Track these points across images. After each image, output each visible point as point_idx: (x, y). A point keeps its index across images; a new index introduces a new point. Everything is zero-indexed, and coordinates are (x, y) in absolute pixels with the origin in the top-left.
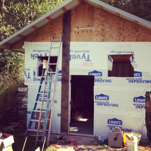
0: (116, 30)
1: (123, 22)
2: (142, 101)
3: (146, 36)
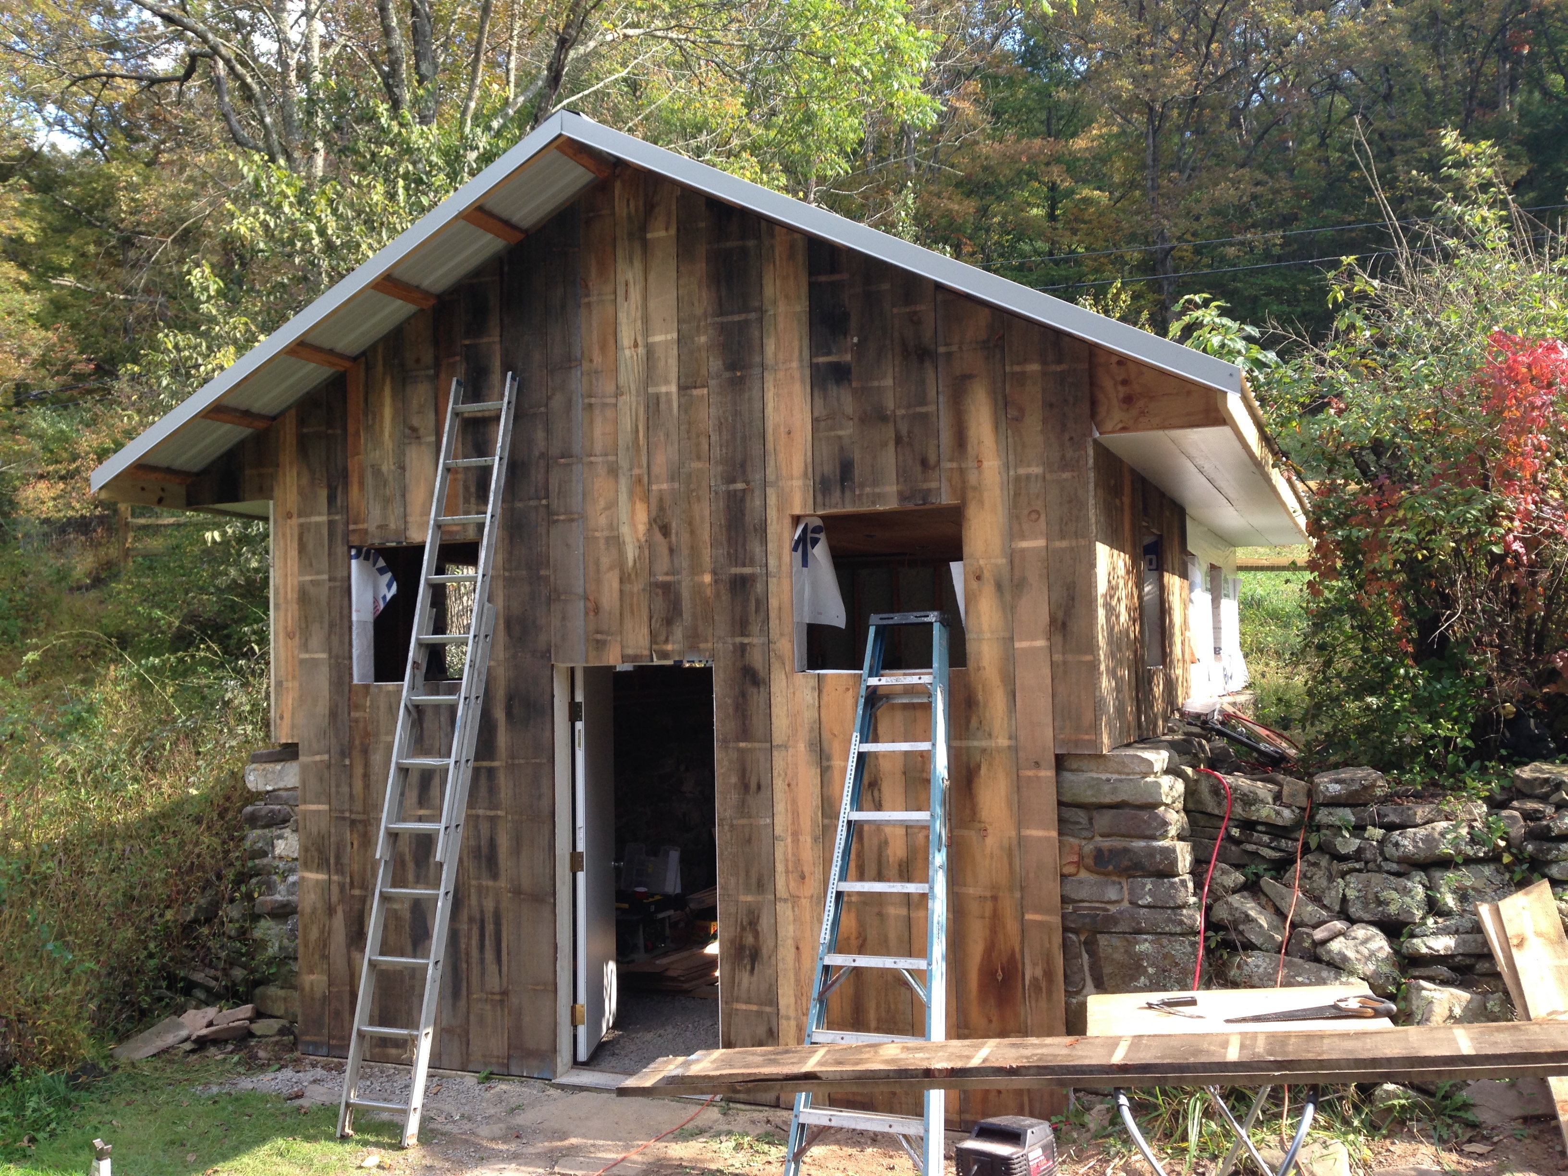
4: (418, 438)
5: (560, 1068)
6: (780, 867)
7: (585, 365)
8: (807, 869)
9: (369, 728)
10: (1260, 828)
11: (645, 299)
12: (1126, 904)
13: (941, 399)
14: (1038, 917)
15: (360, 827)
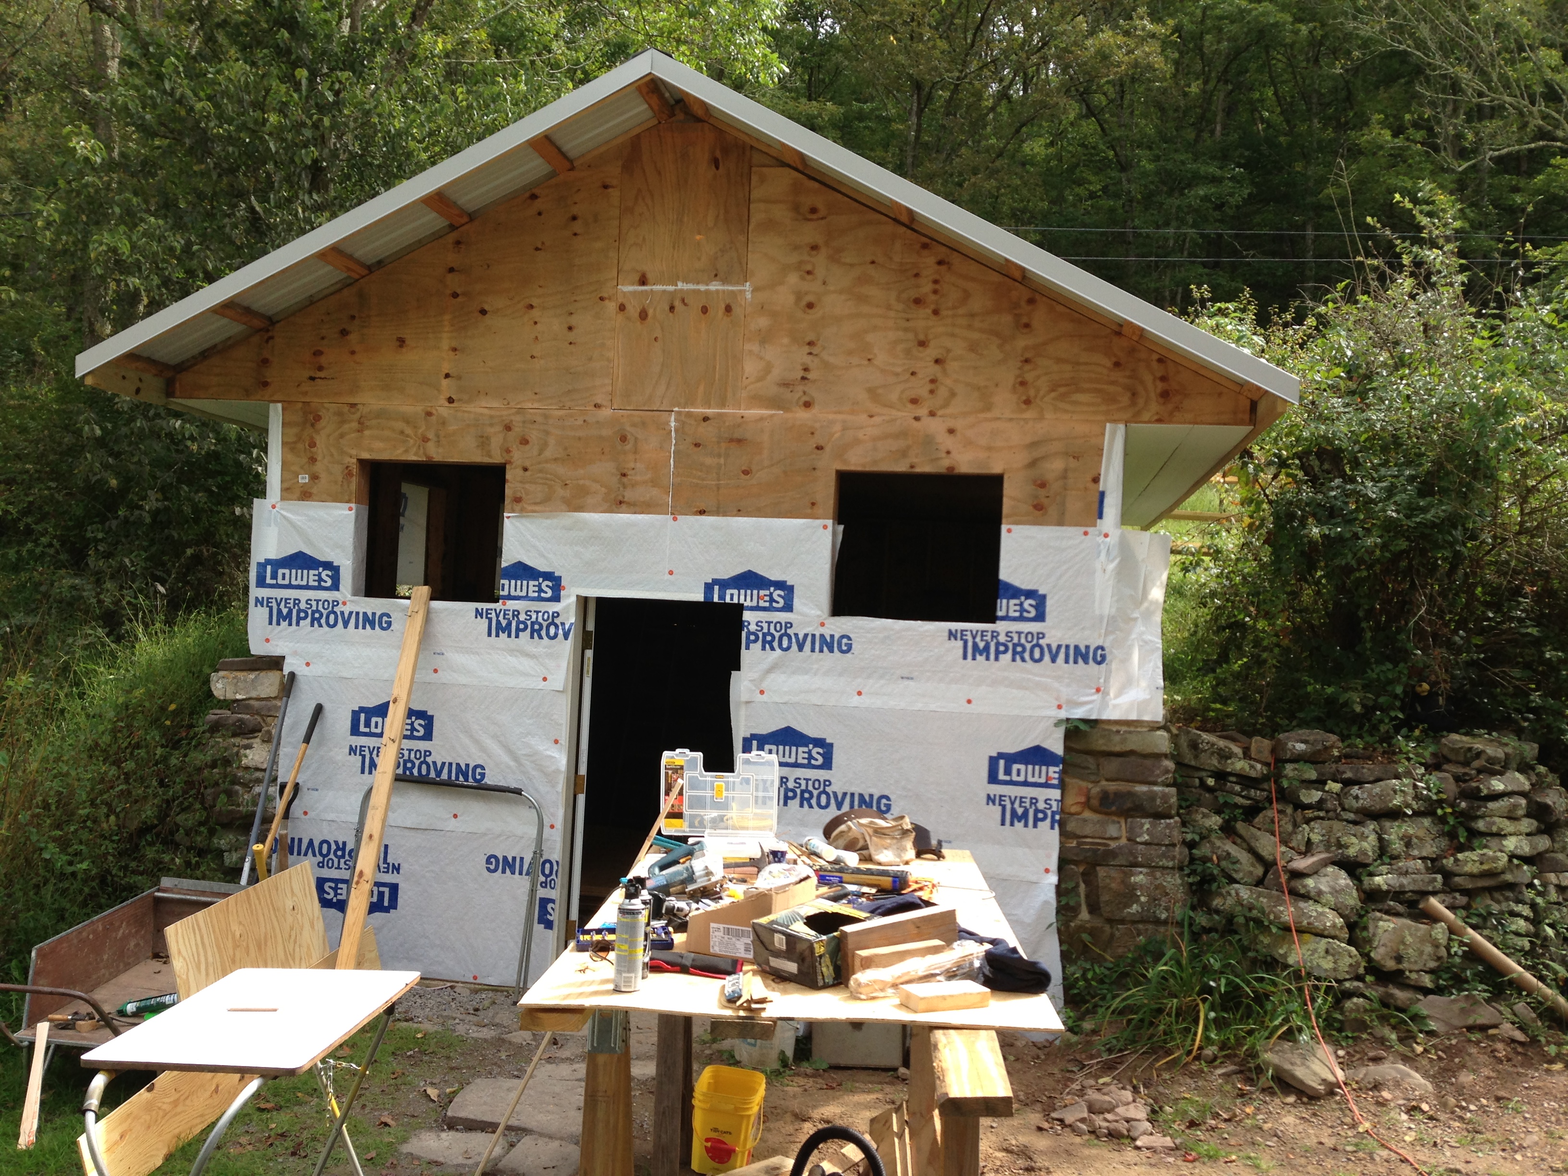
0: (892, 314)
1: (940, 263)
2: (1043, 780)
3: (1078, 364)
10: (1233, 779)
12: (1124, 841)
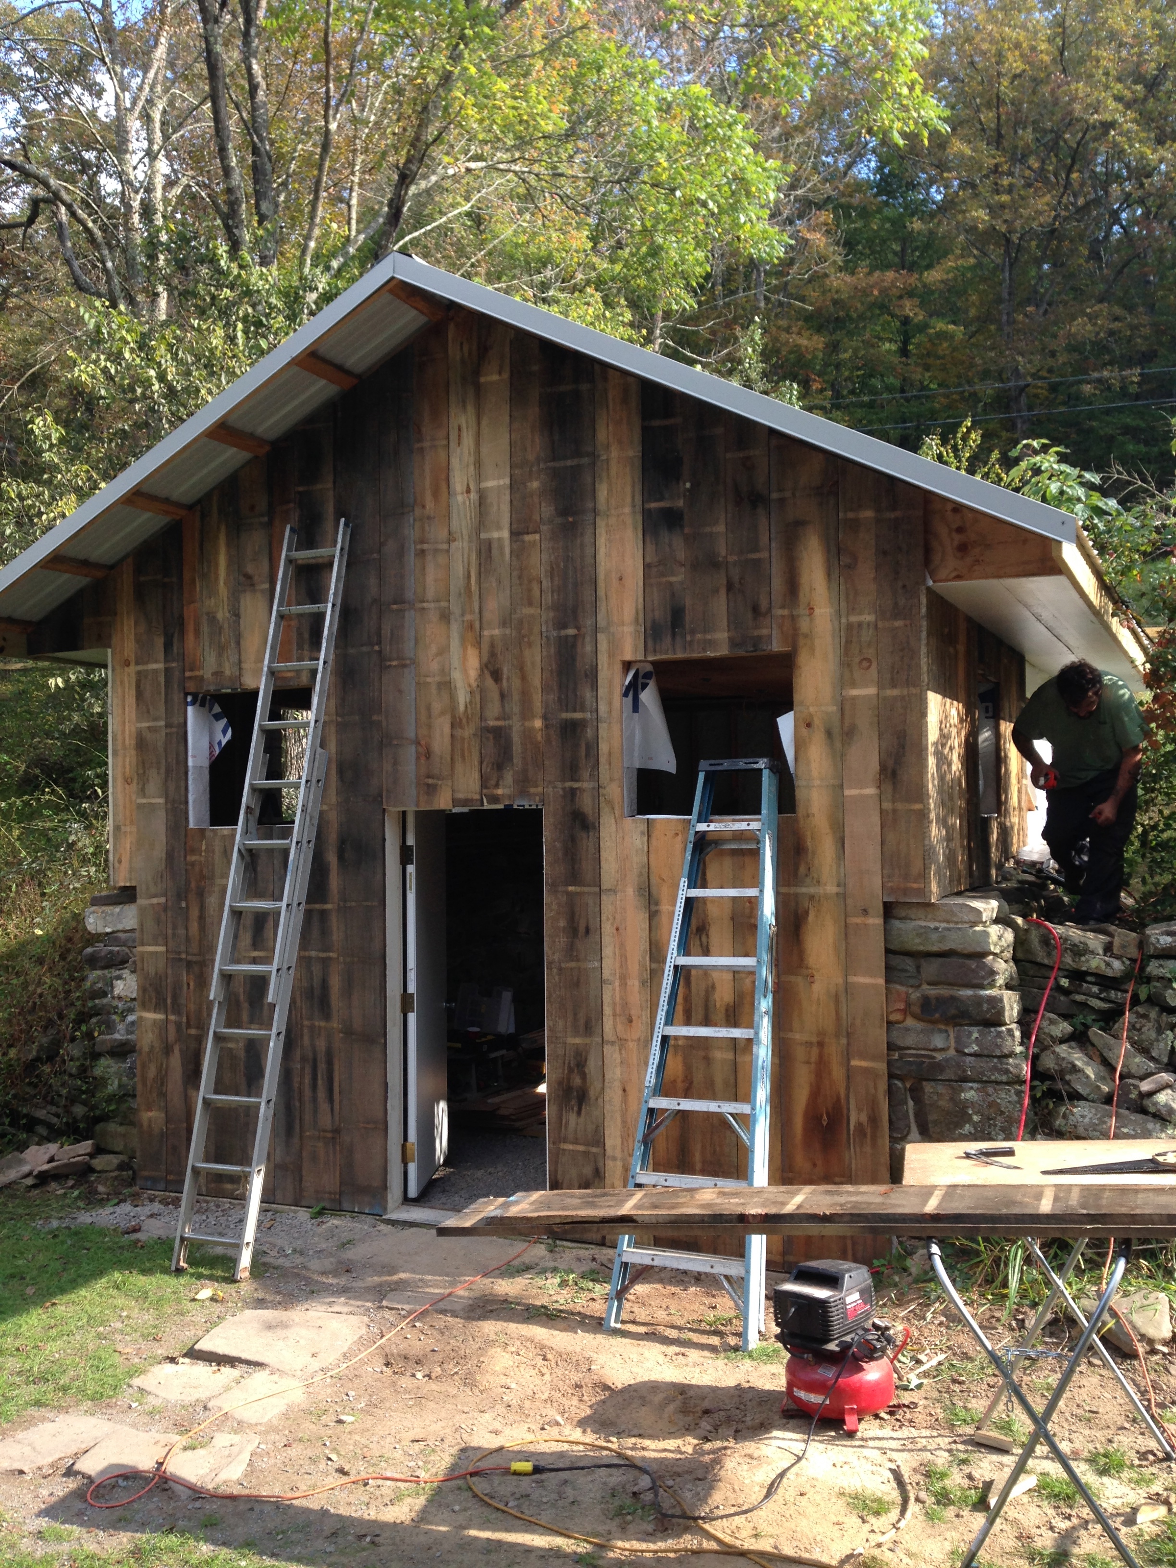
4: (253, 585)
5: (390, 1205)
6: (607, 1010)
7: (418, 511)
8: (634, 1012)
9: (205, 871)
10: (1089, 979)
11: (478, 444)
12: (952, 1052)
13: (773, 545)
14: (864, 1064)
15: (196, 969)
